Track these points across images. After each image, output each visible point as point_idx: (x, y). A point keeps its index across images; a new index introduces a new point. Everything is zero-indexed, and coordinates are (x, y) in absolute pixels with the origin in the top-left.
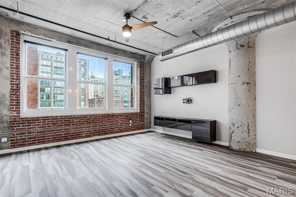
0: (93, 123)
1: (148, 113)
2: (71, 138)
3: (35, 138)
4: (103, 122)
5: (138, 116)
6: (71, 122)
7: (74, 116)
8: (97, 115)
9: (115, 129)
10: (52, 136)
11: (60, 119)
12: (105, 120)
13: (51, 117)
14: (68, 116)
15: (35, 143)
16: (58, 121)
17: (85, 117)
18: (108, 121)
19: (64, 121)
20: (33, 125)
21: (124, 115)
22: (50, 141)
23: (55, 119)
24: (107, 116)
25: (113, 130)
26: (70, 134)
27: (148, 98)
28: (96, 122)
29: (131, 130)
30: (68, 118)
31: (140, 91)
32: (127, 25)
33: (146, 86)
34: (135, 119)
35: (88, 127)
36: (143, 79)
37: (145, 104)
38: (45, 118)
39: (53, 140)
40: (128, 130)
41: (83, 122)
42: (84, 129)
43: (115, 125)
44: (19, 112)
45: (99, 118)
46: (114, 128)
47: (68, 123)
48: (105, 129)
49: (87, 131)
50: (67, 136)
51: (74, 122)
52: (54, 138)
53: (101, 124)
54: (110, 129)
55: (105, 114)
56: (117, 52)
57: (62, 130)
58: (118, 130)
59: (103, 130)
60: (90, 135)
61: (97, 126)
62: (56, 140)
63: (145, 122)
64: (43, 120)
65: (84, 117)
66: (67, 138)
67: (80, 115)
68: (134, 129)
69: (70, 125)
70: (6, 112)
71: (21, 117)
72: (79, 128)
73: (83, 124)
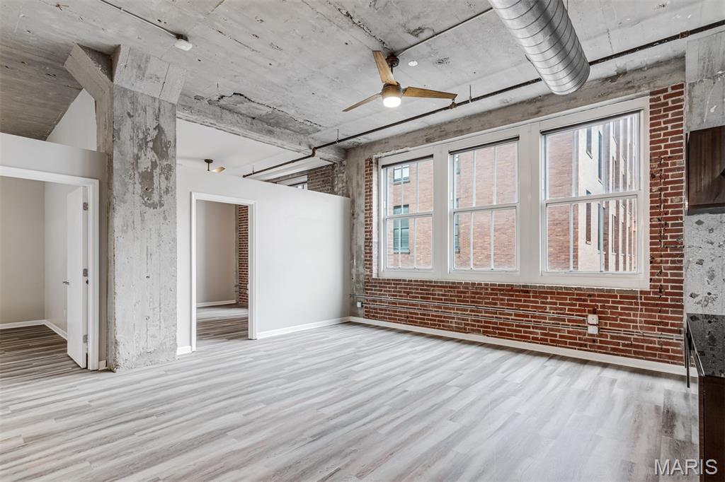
0: (471, 302)
1: (709, 299)
2: (431, 324)
3: (386, 310)
4: (496, 304)
6: (431, 294)
7: (435, 282)
8: (481, 284)
9: (531, 330)
10: (405, 313)
11: (415, 285)
12: (502, 299)
14: (426, 282)
15: (386, 318)
16: (412, 289)
17: (455, 287)
18: (512, 305)
19: (421, 290)
20: (385, 291)
21: (567, 294)
23: (407, 285)
25: (525, 332)
26: (429, 315)
28: (479, 303)
30: (427, 286)
34: (621, 314)
35: (462, 310)
37: (690, 258)
40: (586, 346)
41: (451, 296)
42: (452, 311)
43: (533, 320)
44: (371, 272)
45: (486, 294)
46: (529, 327)
47: (426, 294)
48: (501, 324)
49: (459, 319)
50: (424, 319)
51: (435, 295)
52: (408, 317)
53: (490, 308)
54: (517, 326)
55: (503, 285)
57: (417, 306)
58: (542, 334)
59: (496, 323)
60: (465, 329)
61: (481, 312)
62: (409, 321)
65: (453, 286)
66: (425, 323)
67: (446, 283)
69: (429, 298)
70: (361, 269)
71: (374, 276)
72: (445, 308)
73: (451, 300)
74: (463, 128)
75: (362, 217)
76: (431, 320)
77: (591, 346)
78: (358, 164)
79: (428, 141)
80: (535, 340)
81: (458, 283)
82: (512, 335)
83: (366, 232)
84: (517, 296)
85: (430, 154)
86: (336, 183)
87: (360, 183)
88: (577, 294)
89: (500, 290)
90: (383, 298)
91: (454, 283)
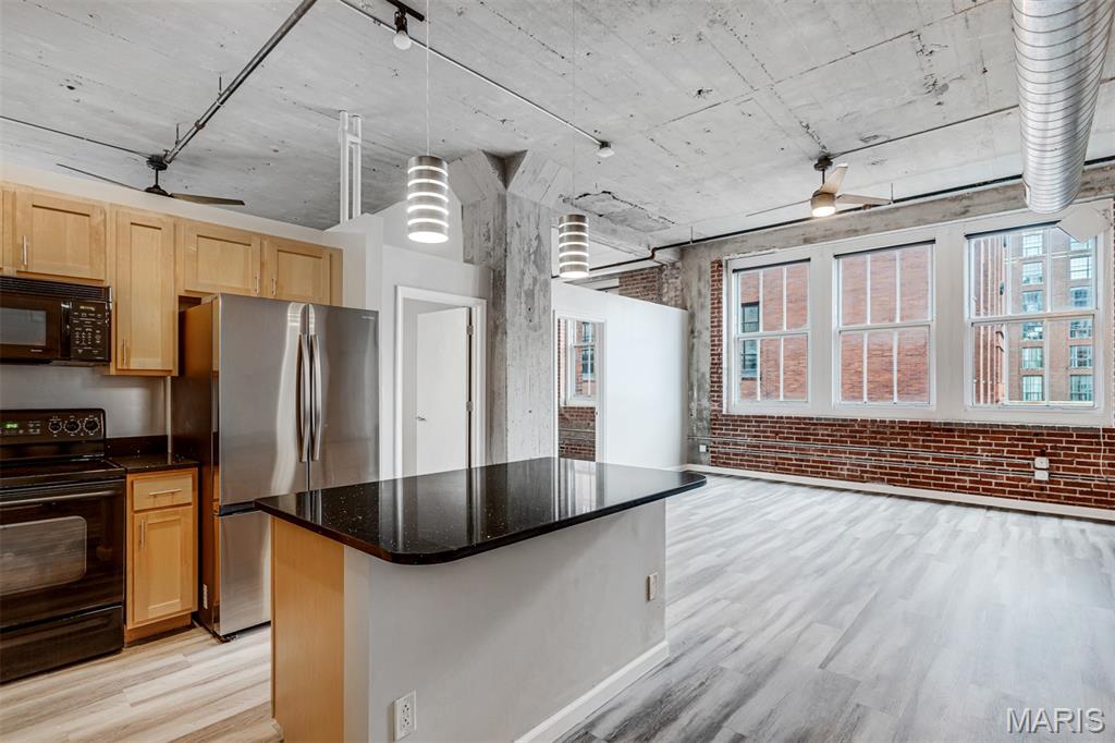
0: (871, 443)
2: (812, 472)
3: (743, 455)
4: (906, 446)
5: (1098, 443)
6: (811, 434)
7: (817, 419)
8: (885, 422)
9: (956, 477)
10: (773, 458)
11: (788, 423)
12: (915, 440)
13: (769, 417)
14: (805, 419)
15: (743, 465)
16: (783, 428)
17: (847, 426)
18: (929, 447)
19: (797, 429)
20: (742, 431)
21: (1007, 433)
22: (769, 467)
23: (777, 422)
24: (922, 429)
25: (947, 480)
26: (808, 461)
28: (882, 444)
30: (806, 424)
34: (1078, 456)
35: (857, 454)
38: (760, 419)
39: (774, 469)
40: (1031, 494)
41: (841, 436)
42: (843, 455)
43: (959, 464)
44: (721, 405)
45: (892, 433)
46: (953, 474)
47: (805, 434)
48: (913, 470)
49: (853, 465)
50: (801, 466)
51: (818, 435)
52: (776, 464)
53: (898, 451)
54: (935, 472)
55: (917, 423)
57: (791, 449)
58: (971, 482)
59: (907, 470)
60: (862, 477)
61: (885, 456)
62: (779, 469)
64: (755, 421)
65: (844, 424)
66: (803, 471)
67: (834, 420)
69: (809, 440)
70: (705, 403)
71: (724, 412)
72: (832, 452)
73: (843, 442)
74: (858, 228)
75: (706, 337)
76: (811, 467)
77: (1037, 495)
78: (700, 267)
79: (807, 241)
80: (962, 489)
81: (851, 420)
82: (929, 484)
83: (712, 355)
84: (935, 436)
85: (807, 257)
86: (665, 290)
87: (703, 291)
88: (1020, 433)
89: (913, 429)
90: (739, 440)
91: (845, 420)
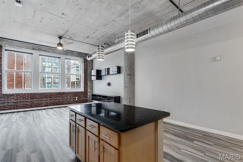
0: (49, 98)
1: (90, 92)
2: (35, 106)
3: (11, 106)
4: (57, 97)
5: (82, 94)
7: (36, 93)
8: (52, 93)
10: (22, 105)
12: (58, 96)
13: (21, 94)
14: (33, 93)
15: (12, 109)
16: (26, 96)
18: (61, 97)
19: (30, 96)
20: (11, 98)
21: (72, 93)
22: (21, 108)
23: (24, 95)
24: (59, 94)
25: (64, 103)
26: (34, 104)
27: (90, 82)
28: (52, 98)
29: (77, 102)
31: (84, 78)
32: (60, 43)
33: (89, 75)
34: (80, 96)
35: (46, 100)
36: (86, 70)
37: (88, 86)
38: (18, 95)
39: (23, 108)
41: (43, 97)
42: (43, 101)
44: (1, 91)
45: (54, 95)
46: (65, 101)
47: (33, 97)
48: (58, 102)
49: (45, 103)
50: (32, 105)
51: (36, 97)
52: (24, 106)
53: (55, 98)
54: (62, 102)
55: (59, 93)
56: (67, 53)
57: (28, 102)
58: (67, 102)
59: (57, 102)
60: (47, 105)
61: (52, 100)
62: (25, 108)
63: (88, 98)
64: (16, 95)
66: (32, 107)
67: (41, 93)
68: (79, 102)
72: (40, 101)
73: (43, 98)
81: (45, 93)
82: (61, 104)
84: (62, 95)
85: (32, 53)
88: (74, 93)
89: (58, 94)
90: (9, 101)
91: (44, 93)
